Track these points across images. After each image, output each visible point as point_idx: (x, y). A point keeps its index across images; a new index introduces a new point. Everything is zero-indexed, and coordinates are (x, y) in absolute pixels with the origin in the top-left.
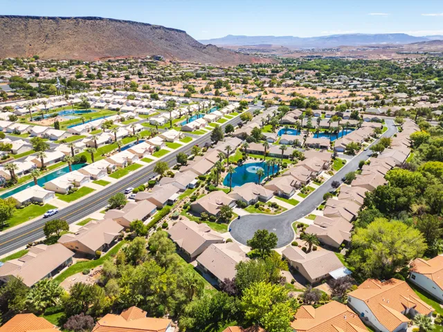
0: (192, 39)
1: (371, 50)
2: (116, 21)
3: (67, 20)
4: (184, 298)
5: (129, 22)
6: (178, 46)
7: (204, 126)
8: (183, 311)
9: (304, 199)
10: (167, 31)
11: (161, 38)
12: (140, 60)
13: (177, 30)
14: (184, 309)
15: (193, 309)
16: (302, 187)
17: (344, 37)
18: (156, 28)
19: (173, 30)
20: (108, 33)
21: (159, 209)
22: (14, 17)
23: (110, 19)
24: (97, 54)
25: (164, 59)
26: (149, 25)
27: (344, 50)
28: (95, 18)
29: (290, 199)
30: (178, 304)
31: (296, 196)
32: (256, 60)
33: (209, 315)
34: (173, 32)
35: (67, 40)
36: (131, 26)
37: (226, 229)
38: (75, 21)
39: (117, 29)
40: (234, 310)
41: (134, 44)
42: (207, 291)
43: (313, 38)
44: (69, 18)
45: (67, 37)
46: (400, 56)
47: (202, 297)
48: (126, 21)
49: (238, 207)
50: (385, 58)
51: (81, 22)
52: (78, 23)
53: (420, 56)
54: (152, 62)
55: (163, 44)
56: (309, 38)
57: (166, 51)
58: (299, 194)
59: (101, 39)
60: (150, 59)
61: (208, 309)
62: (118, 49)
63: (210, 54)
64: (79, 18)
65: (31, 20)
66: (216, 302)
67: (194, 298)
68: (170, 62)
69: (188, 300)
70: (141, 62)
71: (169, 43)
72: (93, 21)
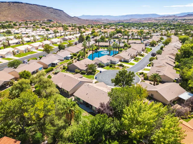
0: (66, 14)
1: (144, 20)
2: (30, 4)
3: (4, 3)
4: (63, 124)
5: (36, 5)
6: (60, 16)
7: (74, 39)
8: (61, 137)
9: (137, 63)
11: (52, 13)
12: (41, 21)
13: (59, 10)
14: (63, 134)
15: (72, 133)
16: (135, 58)
17: (132, 15)
18: (49, 8)
19: (57, 10)
20: (26, 9)
21: (45, 69)
23: (26, 3)
24: (20, 19)
25: (53, 21)
26: (46, 7)
27: (132, 20)
28: (19, 2)
29: (129, 62)
30: (56, 130)
31: (132, 61)
32: (96, 23)
33: (90, 138)
34: (57, 11)
35: (5, 12)
36: (37, 6)
37: (93, 78)
38: (8, 3)
39: (30, 8)
40: (113, 131)
41: (38, 14)
42: (84, 117)
43: (119, 16)
44: (5, 2)
45: (5, 11)
46: (156, 21)
47: (80, 122)
48: (34, 5)
49: (99, 67)
50: (150, 22)
51: (11, 4)
52: (10, 4)
53: (164, 21)
54: (47, 22)
55: (53, 15)
56: (117, 16)
57: (54, 18)
58: (133, 61)
59: (22, 12)
60: (47, 21)
61: (88, 131)
62: (30, 17)
63: (75, 20)
64: (10, 2)
66: (96, 123)
67: (73, 122)
68: (57, 22)
69: (67, 125)
70: (42, 22)
71: (56, 15)
72: (18, 4)
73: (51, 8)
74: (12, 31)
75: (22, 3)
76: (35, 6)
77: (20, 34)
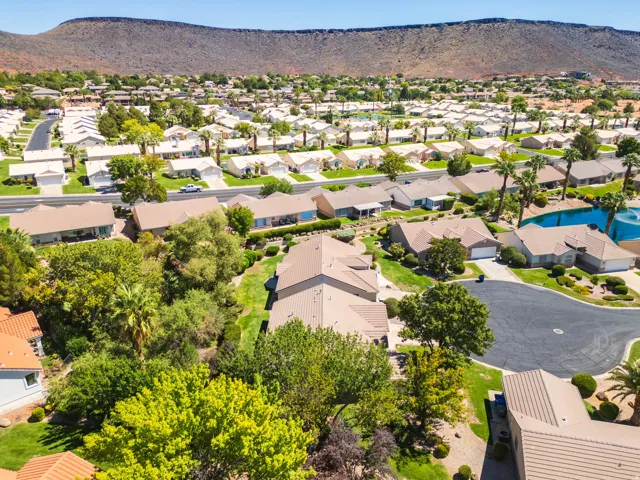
2: (527, 22)
3: (455, 26)
5: (549, 23)
10: (616, 34)
11: (600, 46)
12: (544, 78)
18: (595, 31)
20: (508, 40)
21: (320, 215)
22: (393, 27)
23: (518, 21)
24: (481, 70)
25: (590, 77)
26: (584, 26)
28: (495, 20)
34: (627, 37)
35: (446, 53)
36: (550, 28)
38: (465, 26)
39: (524, 34)
41: (545, 55)
44: (458, 23)
45: (448, 49)
48: (543, 22)
51: (472, 28)
52: (469, 29)
54: (565, 81)
55: (599, 55)
57: (601, 67)
59: (494, 50)
60: (566, 76)
62: (515, 63)
64: (472, 21)
65: (410, 30)
68: (603, 81)
70: (547, 80)
71: (612, 53)
72: (490, 24)
73: (603, 29)
74: (406, 108)
75: (503, 20)
76: (544, 25)
77: (424, 115)
